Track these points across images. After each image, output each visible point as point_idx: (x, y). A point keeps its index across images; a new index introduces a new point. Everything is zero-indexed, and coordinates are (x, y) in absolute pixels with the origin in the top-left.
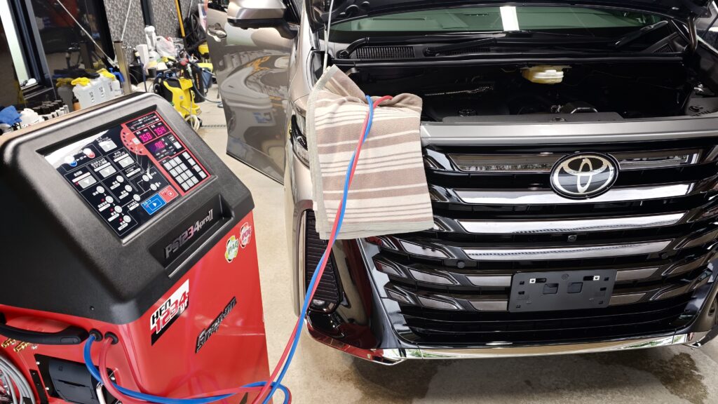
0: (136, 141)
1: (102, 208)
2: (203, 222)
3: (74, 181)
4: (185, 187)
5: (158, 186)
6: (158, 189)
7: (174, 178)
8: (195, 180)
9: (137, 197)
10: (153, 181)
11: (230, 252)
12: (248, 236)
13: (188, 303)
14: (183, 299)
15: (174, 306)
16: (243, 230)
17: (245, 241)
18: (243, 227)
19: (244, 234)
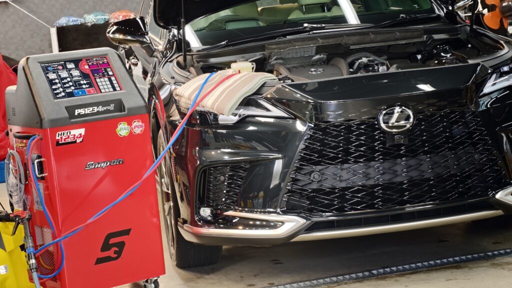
0: (87, 67)
1: (54, 87)
2: (105, 108)
3: (47, 75)
5: (87, 87)
7: (98, 86)
8: (111, 90)
9: (73, 88)
10: (84, 84)
11: (122, 131)
12: (141, 129)
13: (82, 140)
14: (79, 136)
15: (73, 136)
16: (135, 123)
17: (137, 130)
18: (135, 121)
19: (137, 126)
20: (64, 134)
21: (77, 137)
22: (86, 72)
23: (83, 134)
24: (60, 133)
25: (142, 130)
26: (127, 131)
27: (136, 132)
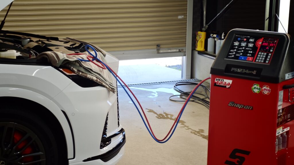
0: (260, 43)
1: (231, 50)
2: (250, 72)
3: (234, 42)
4: (257, 61)
5: (250, 55)
6: (249, 56)
7: (257, 57)
8: (262, 61)
9: (241, 54)
10: (250, 53)
11: (255, 89)
12: (268, 92)
13: (230, 87)
14: (228, 84)
15: (225, 83)
16: (265, 87)
17: (265, 92)
18: (265, 86)
19: (266, 89)
20: (219, 80)
21: (227, 84)
22: (258, 46)
23: (231, 83)
24: (218, 79)
26: (259, 90)
27: (264, 93)
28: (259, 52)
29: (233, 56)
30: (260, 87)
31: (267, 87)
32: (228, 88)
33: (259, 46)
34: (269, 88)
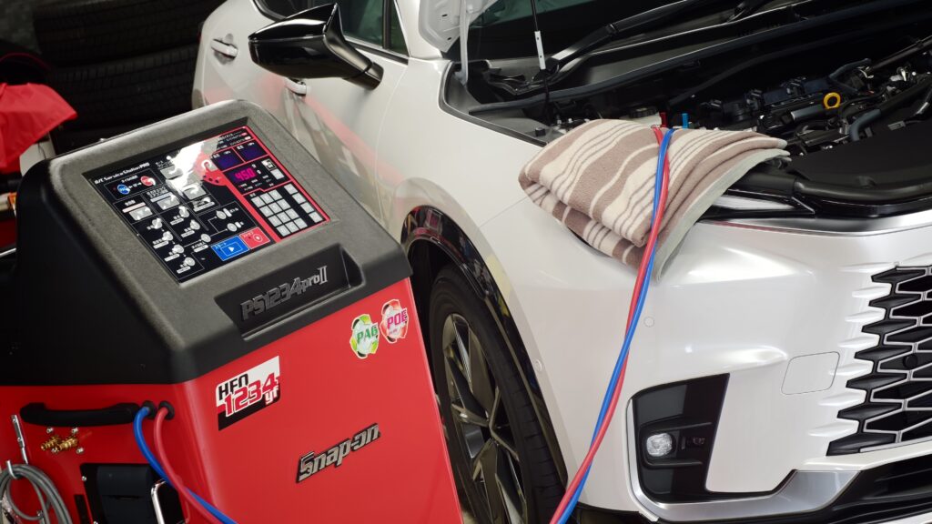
1: (158, 245)
2: (308, 282)
3: (125, 211)
5: (238, 225)
6: (239, 231)
7: (266, 219)
9: (206, 238)
10: (229, 220)
11: (362, 340)
12: (402, 324)
13: (278, 392)
14: (269, 383)
15: (254, 387)
16: (388, 311)
17: (395, 330)
18: (387, 306)
19: (392, 318)
20: (232, 386)
21: (265, 388)
22: (217, 181)
23: (277, 374)
24: (223, 385)
25: (404, 328)
26: (373, 339)
27: (392, 336)
28: (249, 199)
29: (189, 262)
30: (373, 322)
31: (394, 304)
32: (275, 400)
33: (218, 178)
34: (399, 309)
